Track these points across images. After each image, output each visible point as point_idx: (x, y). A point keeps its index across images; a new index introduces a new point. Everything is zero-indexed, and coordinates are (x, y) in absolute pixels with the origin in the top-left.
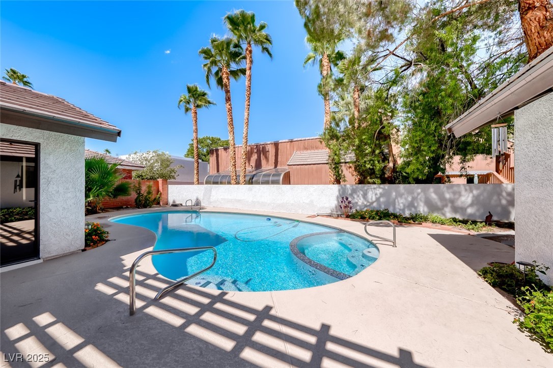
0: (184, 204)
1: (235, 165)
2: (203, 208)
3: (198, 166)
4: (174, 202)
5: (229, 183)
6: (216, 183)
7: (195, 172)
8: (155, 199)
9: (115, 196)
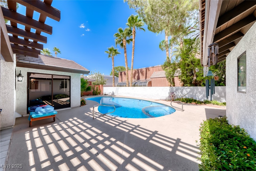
0: (109, 94)
1: (128, 79)
2: (115, 96)
3: (114, 79)
4: (105, 93)
5: (126, 86)
6: (121, 86)
7: (113, 82)
8: (99, 92)
9: (87, 91)
